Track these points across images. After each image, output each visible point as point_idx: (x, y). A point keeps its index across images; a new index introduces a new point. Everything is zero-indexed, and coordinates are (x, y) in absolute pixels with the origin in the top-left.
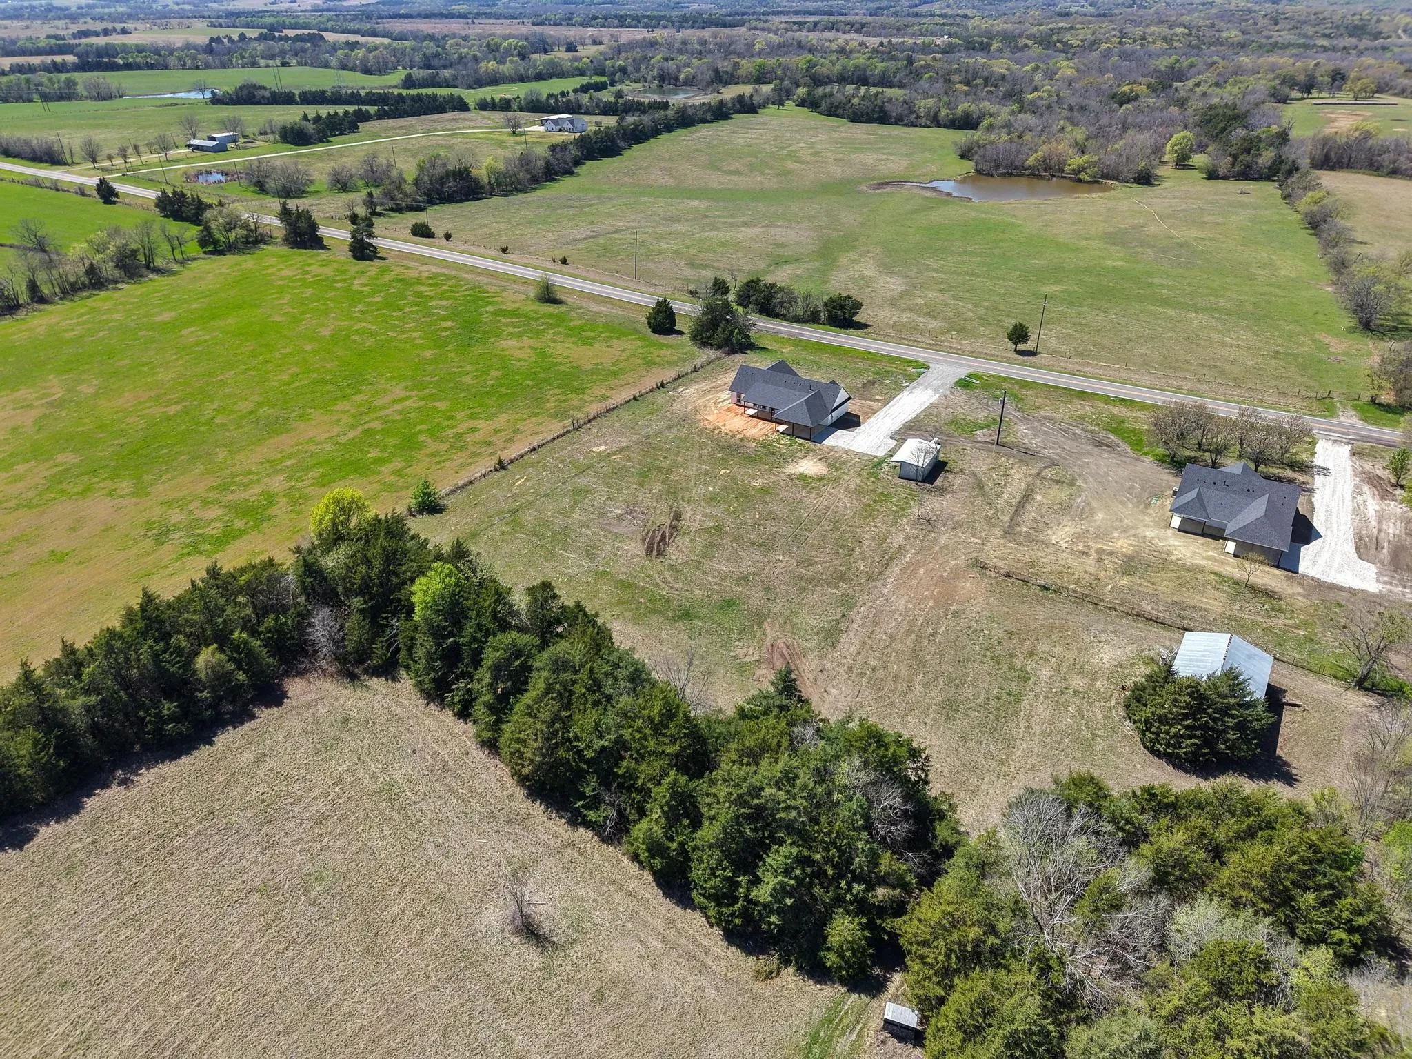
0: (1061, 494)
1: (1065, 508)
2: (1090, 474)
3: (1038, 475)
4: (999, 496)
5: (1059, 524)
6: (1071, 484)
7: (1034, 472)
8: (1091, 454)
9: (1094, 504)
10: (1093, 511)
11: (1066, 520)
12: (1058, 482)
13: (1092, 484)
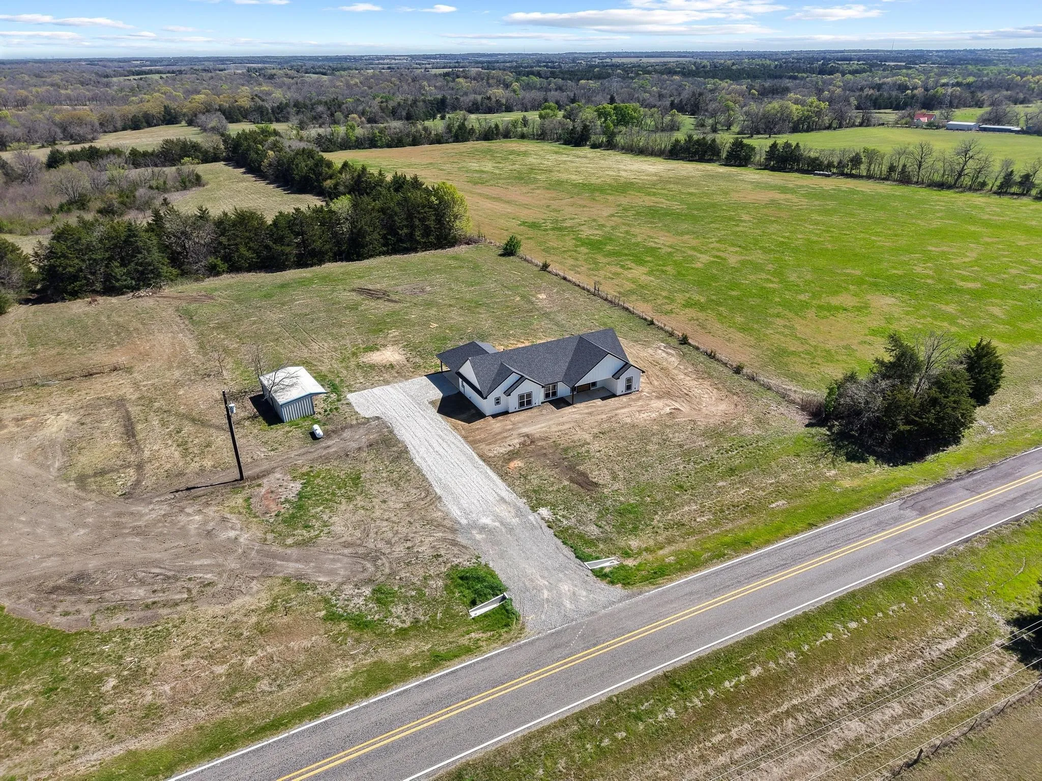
0: (87, 460)
1: (71, 446)
2: (62, 508)
3: (140, 467)
4: (164, 424)
5: (67, 431)
6: (82, 480)
7: (148, 467)
8: (82, 550)
9: (32, 470)
10: (30, 459)
11: (61, 436)
12: (102, 473)
13: (49, 494)
